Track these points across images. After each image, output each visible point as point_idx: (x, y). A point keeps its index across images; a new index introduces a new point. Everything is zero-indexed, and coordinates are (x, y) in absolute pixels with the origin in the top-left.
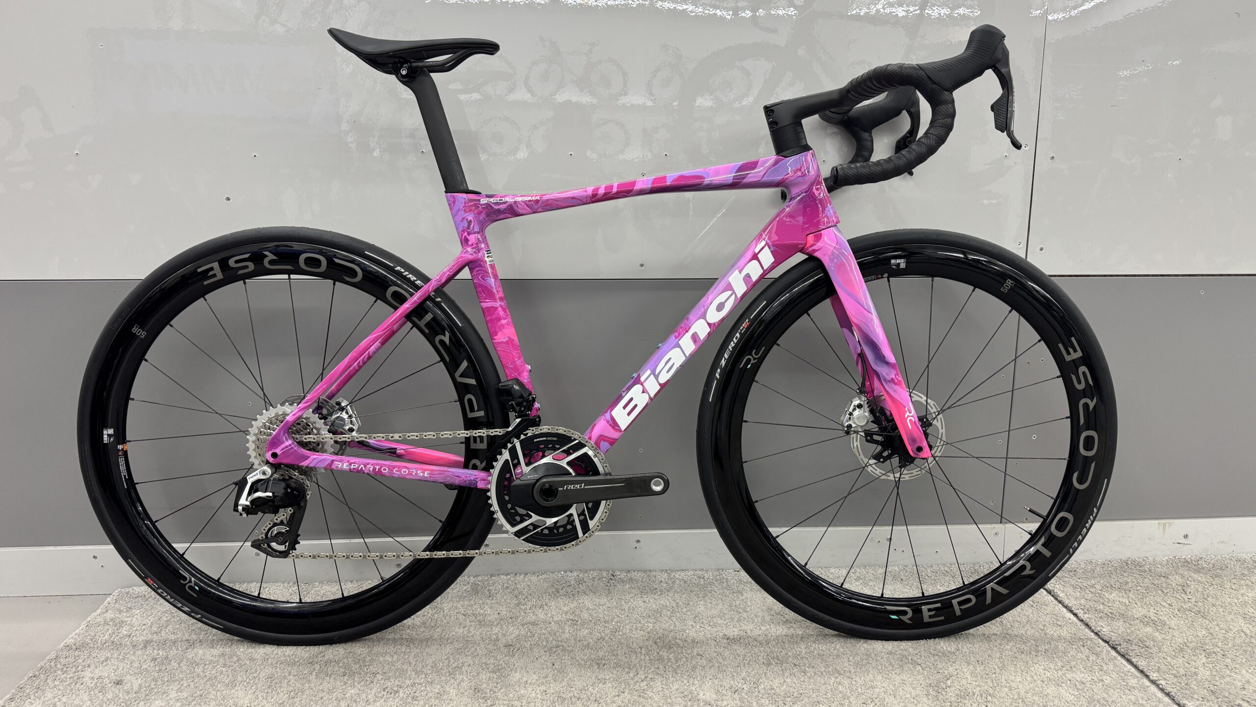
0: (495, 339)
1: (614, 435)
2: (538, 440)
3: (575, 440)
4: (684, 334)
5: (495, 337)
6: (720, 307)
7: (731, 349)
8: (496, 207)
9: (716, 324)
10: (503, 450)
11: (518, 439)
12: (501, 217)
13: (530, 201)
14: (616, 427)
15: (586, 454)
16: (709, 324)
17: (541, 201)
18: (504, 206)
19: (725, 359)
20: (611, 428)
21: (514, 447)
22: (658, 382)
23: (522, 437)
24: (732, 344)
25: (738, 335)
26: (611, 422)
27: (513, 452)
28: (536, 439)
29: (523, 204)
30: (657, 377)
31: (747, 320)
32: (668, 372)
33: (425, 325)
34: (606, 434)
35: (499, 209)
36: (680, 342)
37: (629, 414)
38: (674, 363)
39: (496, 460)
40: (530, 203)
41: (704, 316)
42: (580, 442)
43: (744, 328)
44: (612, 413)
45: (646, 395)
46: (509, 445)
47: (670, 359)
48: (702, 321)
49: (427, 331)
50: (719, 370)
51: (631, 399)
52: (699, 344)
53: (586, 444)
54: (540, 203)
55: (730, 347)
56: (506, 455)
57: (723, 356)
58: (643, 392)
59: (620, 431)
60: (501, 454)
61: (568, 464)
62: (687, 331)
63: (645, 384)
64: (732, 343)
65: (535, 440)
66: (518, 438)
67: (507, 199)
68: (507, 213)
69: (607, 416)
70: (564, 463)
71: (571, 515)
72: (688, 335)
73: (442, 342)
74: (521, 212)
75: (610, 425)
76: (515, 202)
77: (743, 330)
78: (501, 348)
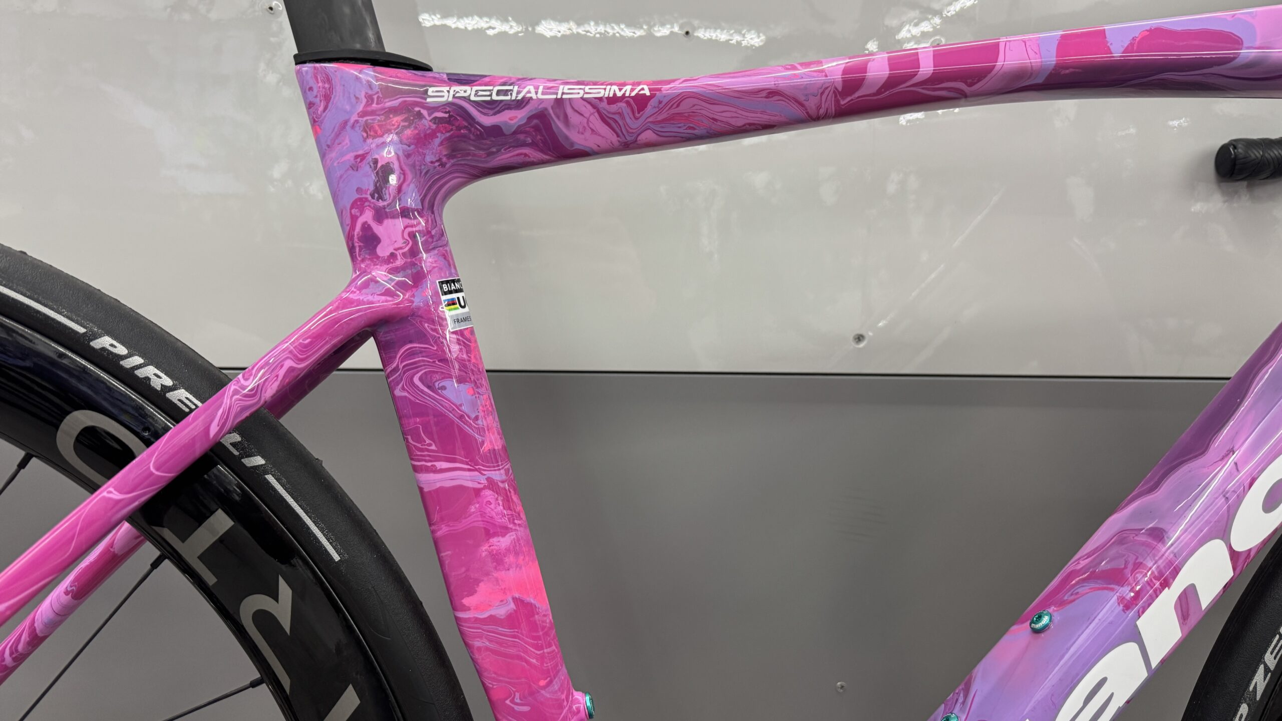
0: (466, 609)
4: (1157, 594)
5: (466, 601)
6: (1274, 498)
8: (487, 120)
9: (1252, 554)
12: (505, 157)
13: (613, 100)
17: (653, 102)
18: (517, 118)
19: (1267, 670)
29: (588, 110)
33: (200, 558)
35: (496, 131)
36: (1139, 622)
40: (614, 108)
47: (1103, 681)
48: (1216, 547)
49: (210, 579)
50: (1244, 709)
52: (1193, 620)
54: (649, 110)
57: (1260, 659)
62: (1167, 585)
67: (529, 91)
68: (524, 144)
72: (1169, 597)
73: (264, 619)
74: (579, 140)
76: (559, 102)
78: (485, 640)
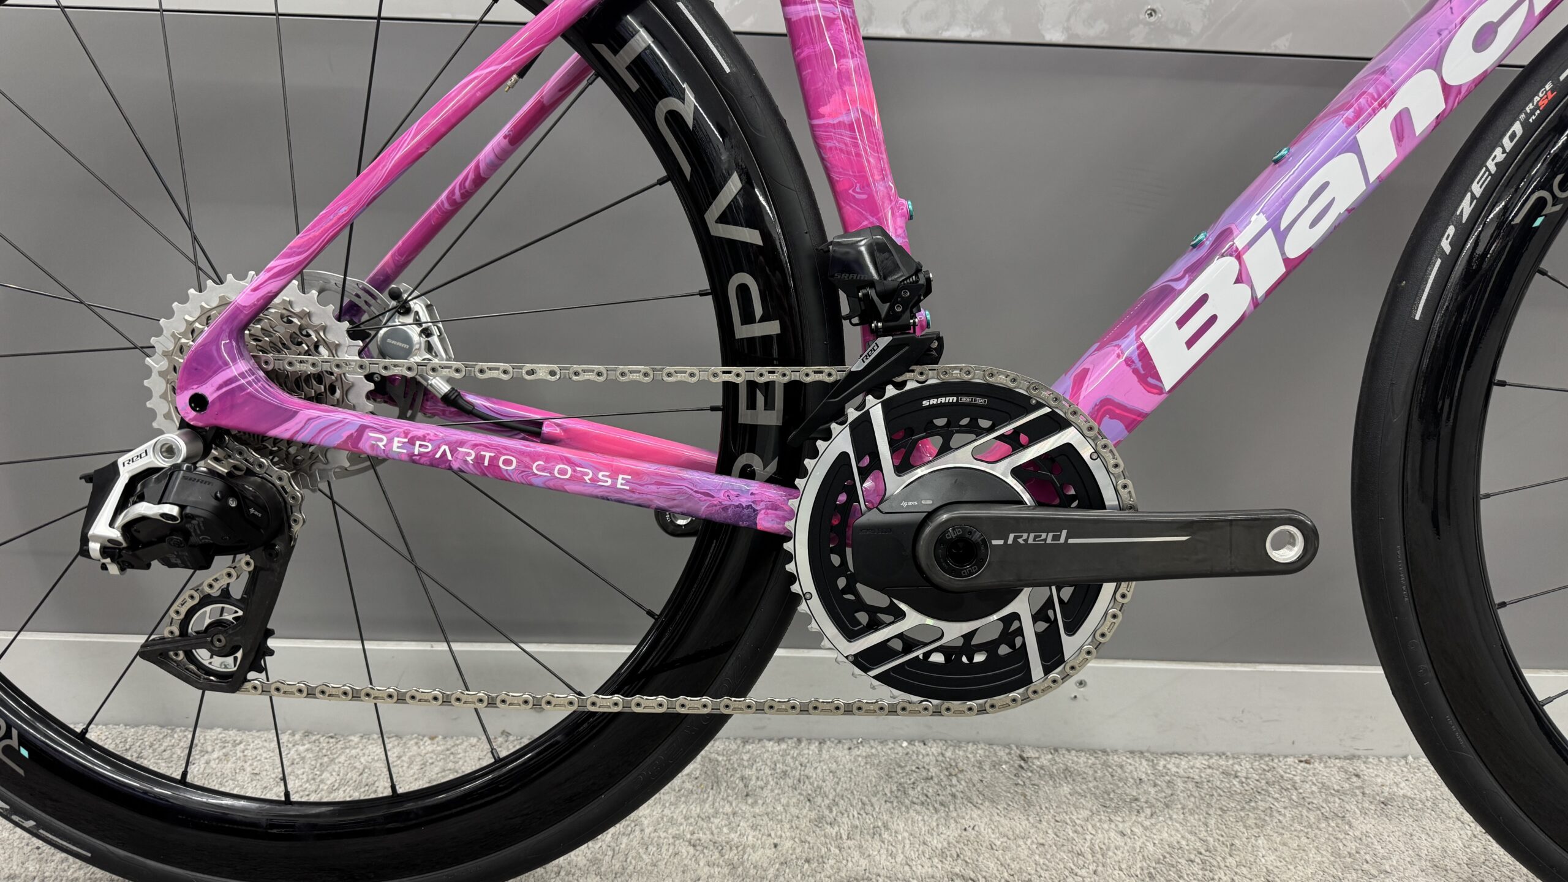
1: (1142, 401)
2: (933, 401)
3: (1039, 406)
4: (1374, 112)
5: (822, 110)
6: (1484, 37)
7: (1493, 169)
9: (1463, 91)
10: (835, 427)
11: (877, 398)
14: (1150, 380)
15: (1068, 449)
16: (1446, 88)
19: (1473, 197)
20: (1135, 378)
21: (865, 421)
22: (1283, 253)
23: (891, 391)
24: (1499, 155)
25: (1517, 128)
26: (1139, 365)
27: (862, 431)
28: (930, 398)
30: (1281, 238)
31: (1548, 86)
32: (1313, 224)
33: (629, 68)
34: (1119, 398)
36: (1359, 136)
37: (1190, 343)
38: (1334, 198)
39: (814, 454)
41: (1436, 64)
42: (1053, 415)
43: (1537, 107)
44: (1144, 337)
45: (1244, 288)
46: (852, 414)
47: (1325, 185)
48: (1429, 77)
49: (634, 86)
50: (1451, 230)
51: (1203, 299)
52: (1409, 145)
53: (1071, 417)
55: (1491, 165)
56: (841, 441)
57: (1468, 188)
58: (1238, 281)
59: (1160, 390)
60: (827, 436)
61: (1016, 472)
62: (1383, 104)
63: (1246, 257)
64: (1498, 151)
65: (926, 403)
66: (879, 393)
69: (1128, 346)
70: (1002, 470)
71: (1015, 616)
72: (1385, 118)
73: (674, 118)
75: (1136, 372)
77: (1533, 112)
78: (835, 141)
